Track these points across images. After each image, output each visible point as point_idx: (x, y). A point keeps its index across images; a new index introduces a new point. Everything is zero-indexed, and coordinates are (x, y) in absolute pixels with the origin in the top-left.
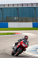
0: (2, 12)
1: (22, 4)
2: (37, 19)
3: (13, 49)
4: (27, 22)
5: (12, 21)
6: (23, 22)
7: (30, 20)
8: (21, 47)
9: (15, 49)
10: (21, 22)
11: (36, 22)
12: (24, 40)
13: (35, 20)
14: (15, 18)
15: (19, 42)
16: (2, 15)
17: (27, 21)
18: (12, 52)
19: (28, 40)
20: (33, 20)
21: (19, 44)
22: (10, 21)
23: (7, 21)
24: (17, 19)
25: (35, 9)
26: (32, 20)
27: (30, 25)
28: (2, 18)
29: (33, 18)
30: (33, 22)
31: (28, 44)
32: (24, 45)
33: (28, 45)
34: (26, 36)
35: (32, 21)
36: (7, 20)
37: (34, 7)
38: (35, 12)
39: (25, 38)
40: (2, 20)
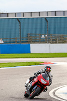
0: (20, 26)
1: (55, 12)
3: (26, 87)
5: (37, 41)
6: (56, 43)
9: (29, 87)
10: (53, 43)
12: (44, 72)
14: (43, 36)
15: (36, 76)
16: (20, 31)
17: (63, 41)
19: (51, 73)
21: (35, 80)
22: (34, 42)
23: (28, 42)
24: (46, 37)
28: (20, 36)
31: (50, 79)
32: (43, 81)
33: (50, 81)
34: (47, 67)
36: (29, 40)
39: (46, 70)
40: (19, 40)
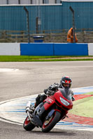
2: (31, 35)
4: (6, 42)
7: (14, 37)
8: (55, 108)
11: (30, 42)
13: (26, 37)
17: (7, 39)
18: (26, 121)
20: (22, 37)
25: (26, 10)
26: (19, 37)
27: (14, 48)
29: (22, 33)
30: (22, 41)
35: (20, 39)
37: (25, 7)
38: (27, 19)
39: (63, 84)
